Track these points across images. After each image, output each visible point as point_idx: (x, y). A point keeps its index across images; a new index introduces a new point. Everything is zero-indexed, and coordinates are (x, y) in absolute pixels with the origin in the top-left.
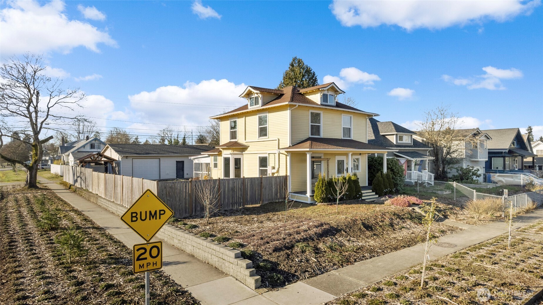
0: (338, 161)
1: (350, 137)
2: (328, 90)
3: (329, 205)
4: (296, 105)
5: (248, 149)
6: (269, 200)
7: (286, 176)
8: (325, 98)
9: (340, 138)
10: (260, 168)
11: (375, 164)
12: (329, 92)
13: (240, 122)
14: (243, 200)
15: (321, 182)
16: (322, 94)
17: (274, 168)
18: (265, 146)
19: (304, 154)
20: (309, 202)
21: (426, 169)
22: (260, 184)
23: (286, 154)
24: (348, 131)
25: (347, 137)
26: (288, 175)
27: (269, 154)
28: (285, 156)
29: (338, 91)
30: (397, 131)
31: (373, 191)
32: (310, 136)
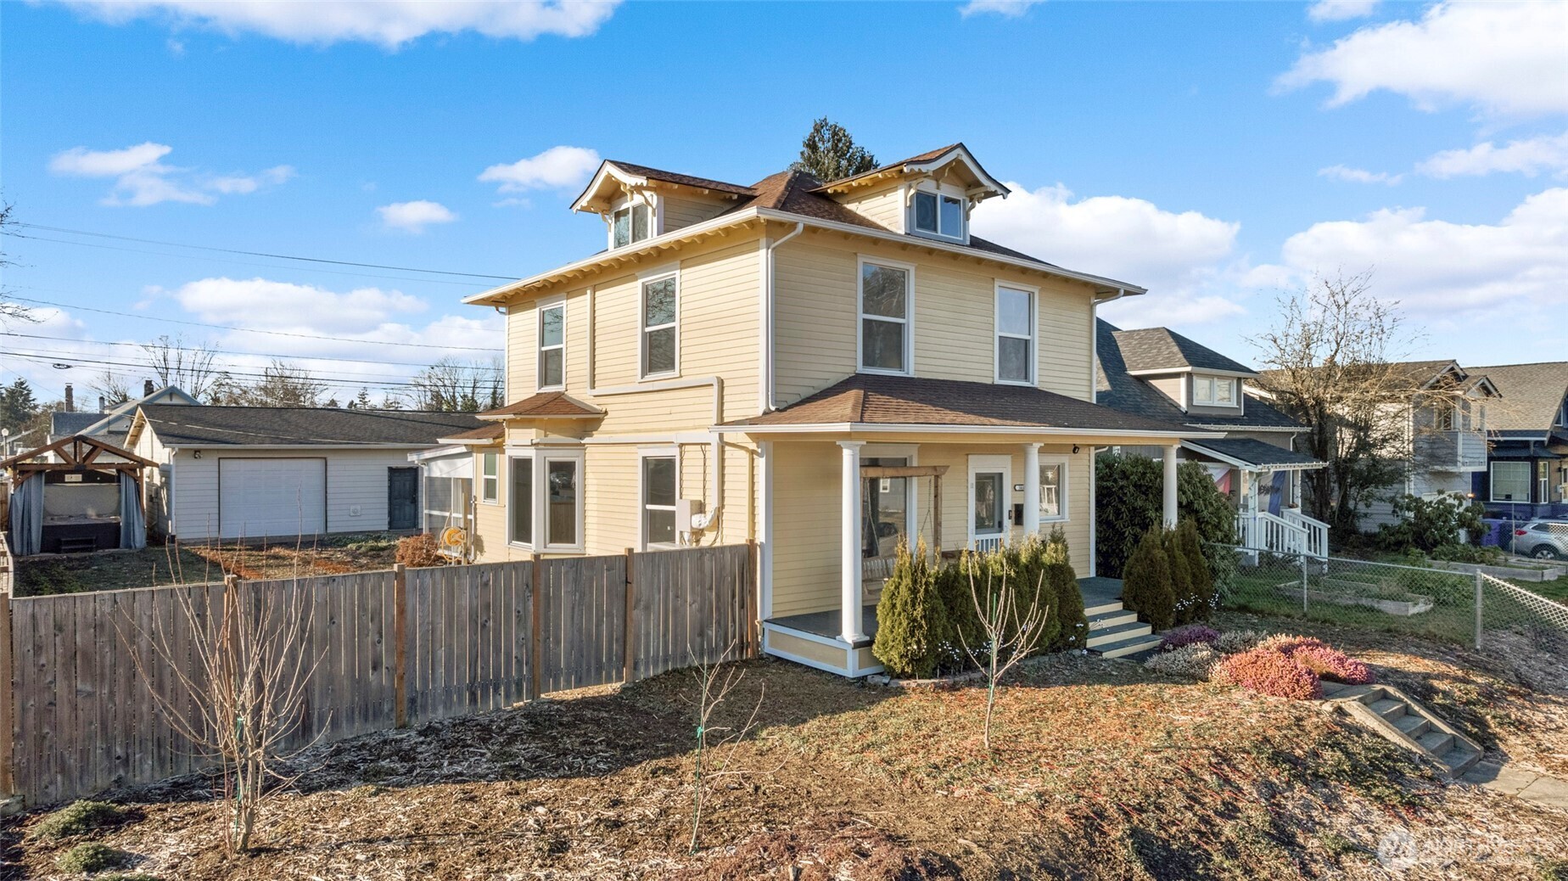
0: (979, 477)
1: (1026, 378)
2: (938, 176)
3: (943, 688)
4: (793, 226)
5: (604, 426)
6: (666, 661)
7: (751, 547)
8: (924, 210)
9: (989, 381)
10: (649, 507)
11: (1122, 488)
12: (943, 186)
13: (575, 309)
14: (532, 670)
15: (907, 581)
16: (912, 191)
17: (700, 508)
18: (667, 410)
19: (828, 448)
20: (850, 668)
21: (1297, 506)
22: (621, 588)
23: (753, 446)
24: (1017, 352)
25: (1013, 379)
26: (758, 542)
27: (681, 445)
28: (745, 455)
29: (979, 184)
30: (1191, 364)
31: (1127, 608)
32: (861, 369)
